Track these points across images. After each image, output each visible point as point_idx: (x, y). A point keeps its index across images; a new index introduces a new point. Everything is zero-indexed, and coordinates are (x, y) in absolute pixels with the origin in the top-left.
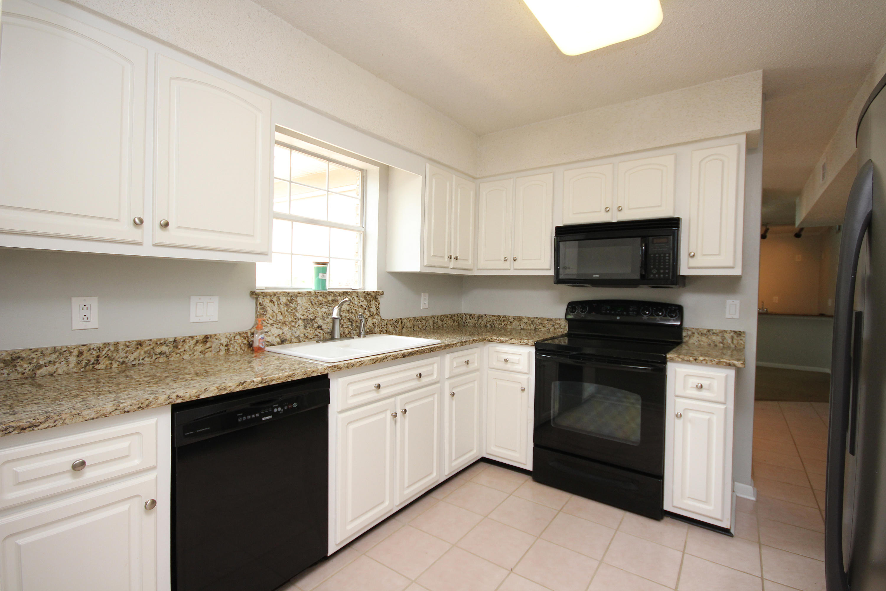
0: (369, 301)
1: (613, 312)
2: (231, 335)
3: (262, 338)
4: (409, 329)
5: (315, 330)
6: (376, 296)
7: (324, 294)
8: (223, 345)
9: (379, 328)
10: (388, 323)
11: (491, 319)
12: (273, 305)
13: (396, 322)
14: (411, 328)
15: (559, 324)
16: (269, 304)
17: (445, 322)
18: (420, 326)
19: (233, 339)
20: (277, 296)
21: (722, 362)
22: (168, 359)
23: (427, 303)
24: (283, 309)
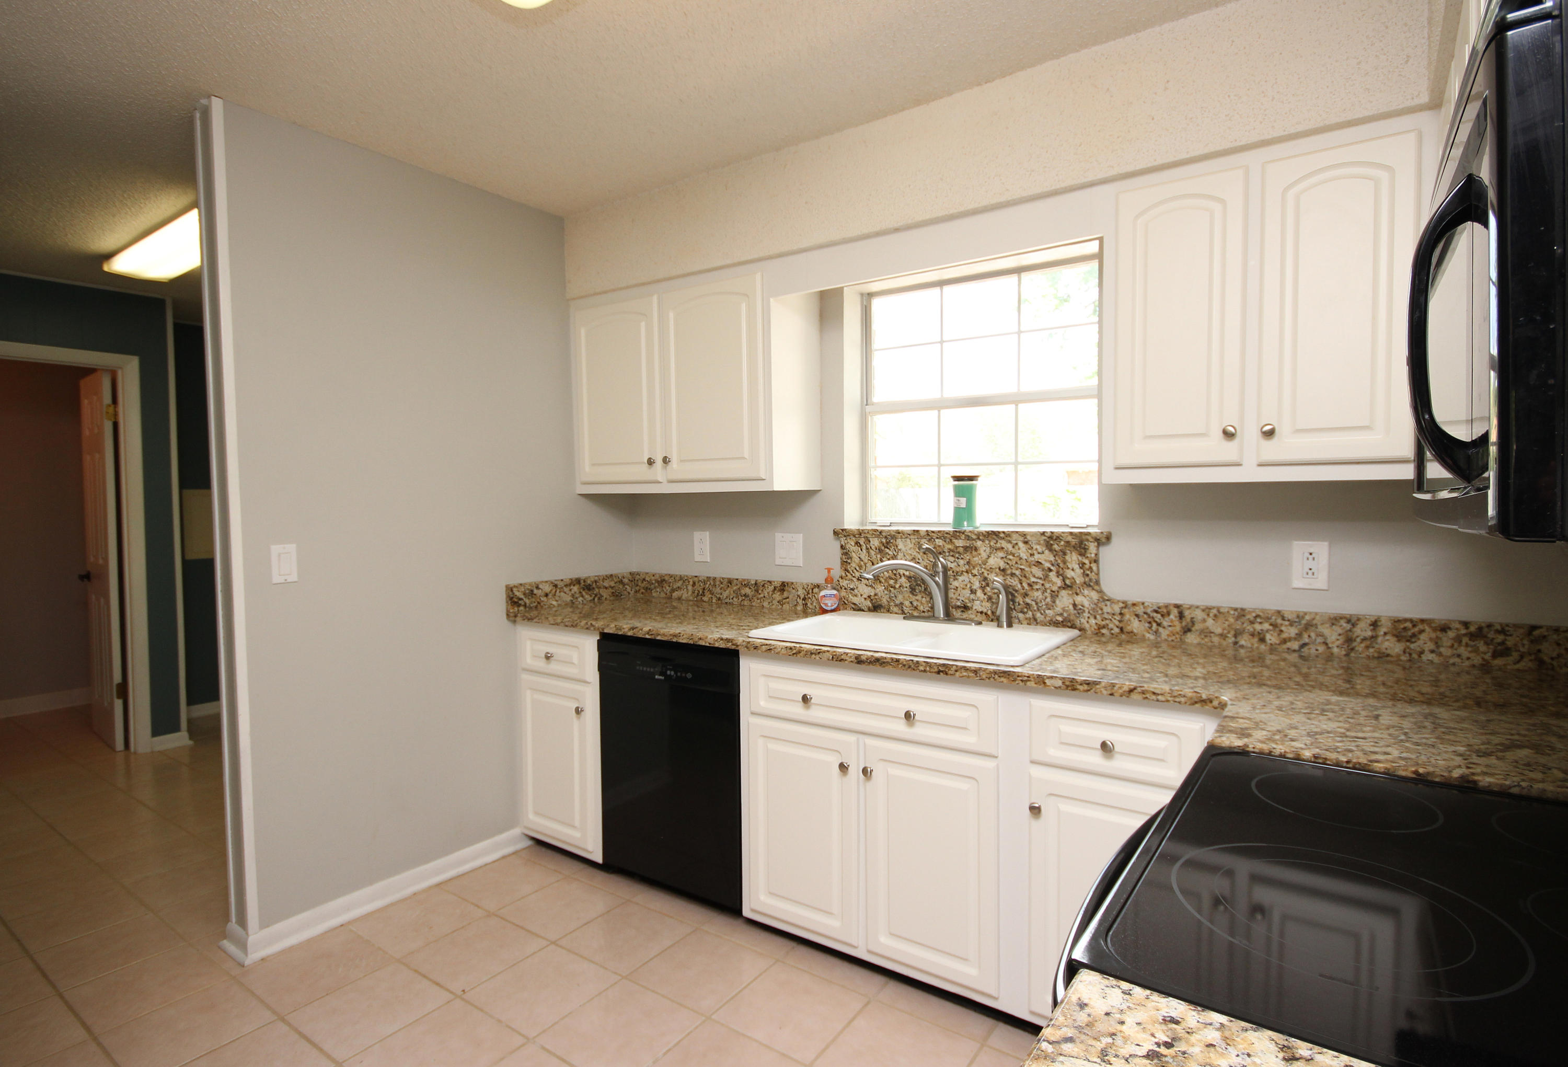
0: (1061, 553)
4: (1216, 640)
6: (1080, 543)
9: (1095, 618)
10: (1127, 610)
12: (860, 549)
13: (1156, 612)
14: (1223, 636)
16: (854, 547)
18: (1271, 638)
19: (810, 591)
20: (864, 535)
23: (1323, 575)
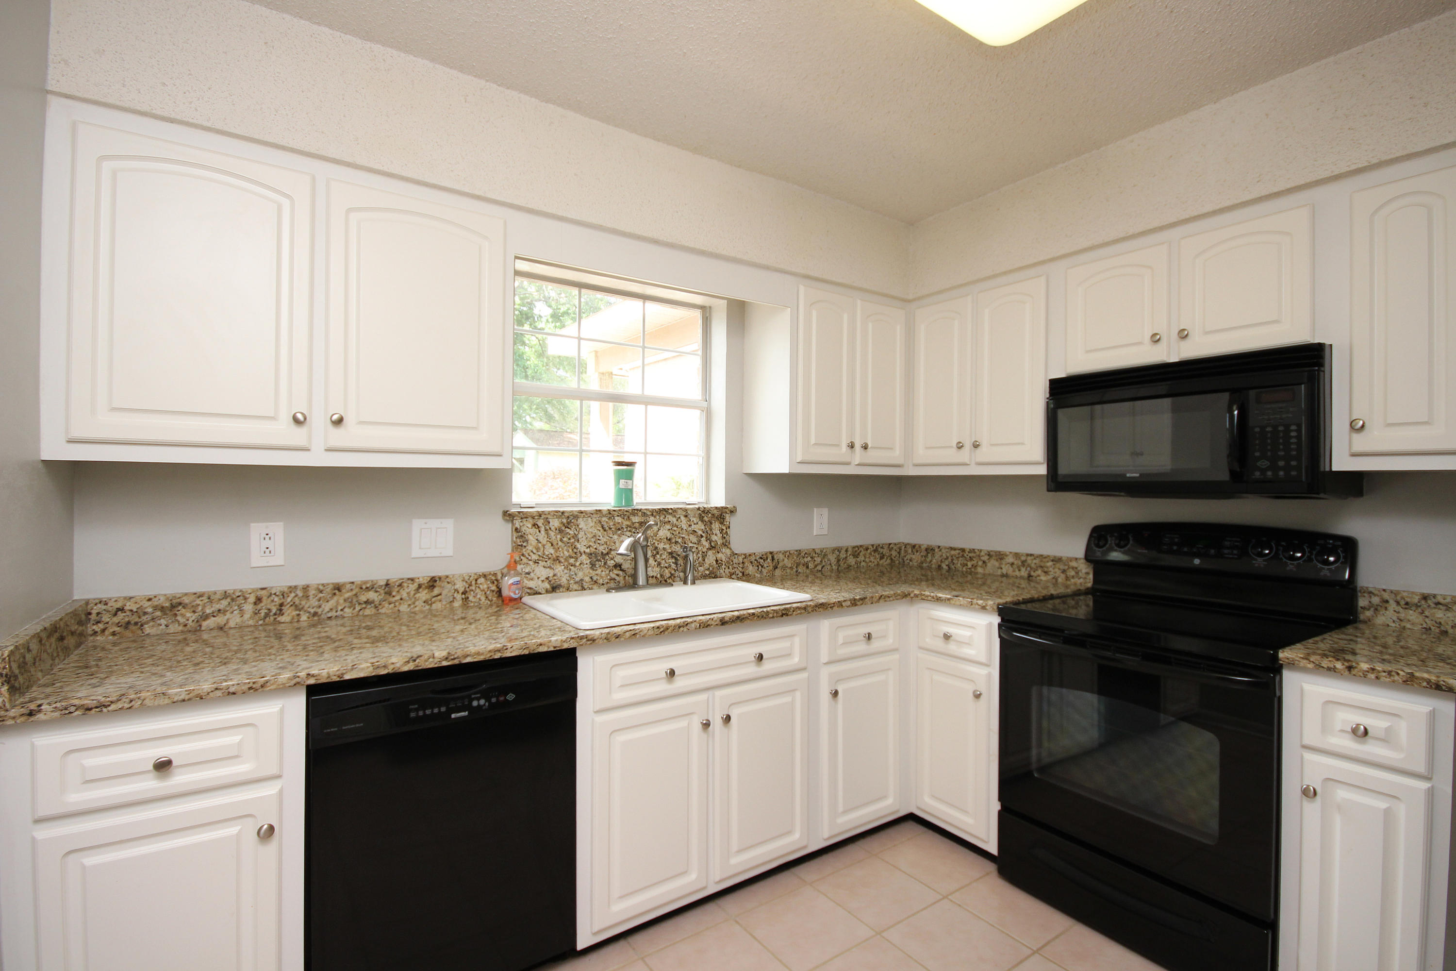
0: (709, 523)
1: (1186, 549)
2: (470, 576)
3: (517, 583)
4: (788, 571)
5: (610, 571)
6: (721, 515)
7: (625, 513)
8: (458, 592)
9: (729, 568)
10: (745, 560)
11: (948, 555)
12: (537, 530)
13: (761, 558)
14: (791, 568)
15: (1076, 568)
16: (530, 530)
17: (863, 559)
18: (811, 565)
19: (474, 582)
20: (543, 516)
21: (1417, 678)
22: (378, 610)
23: (826, 526)
24: (554, 537)
